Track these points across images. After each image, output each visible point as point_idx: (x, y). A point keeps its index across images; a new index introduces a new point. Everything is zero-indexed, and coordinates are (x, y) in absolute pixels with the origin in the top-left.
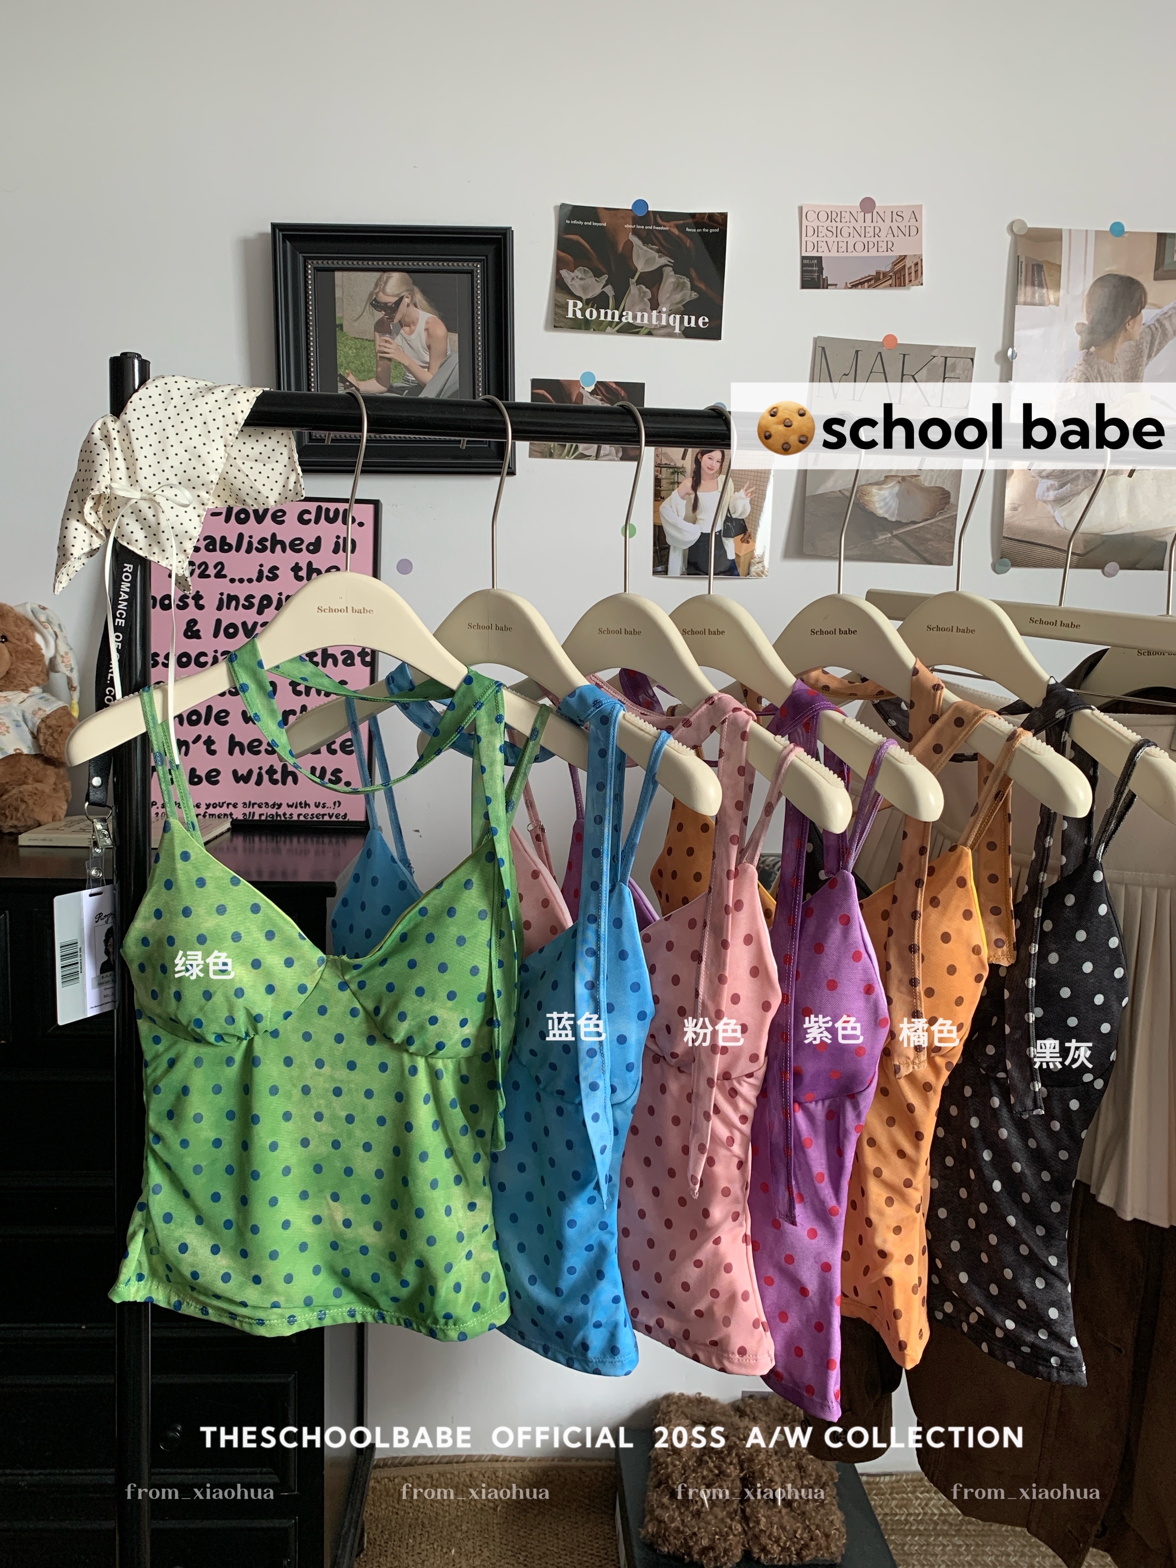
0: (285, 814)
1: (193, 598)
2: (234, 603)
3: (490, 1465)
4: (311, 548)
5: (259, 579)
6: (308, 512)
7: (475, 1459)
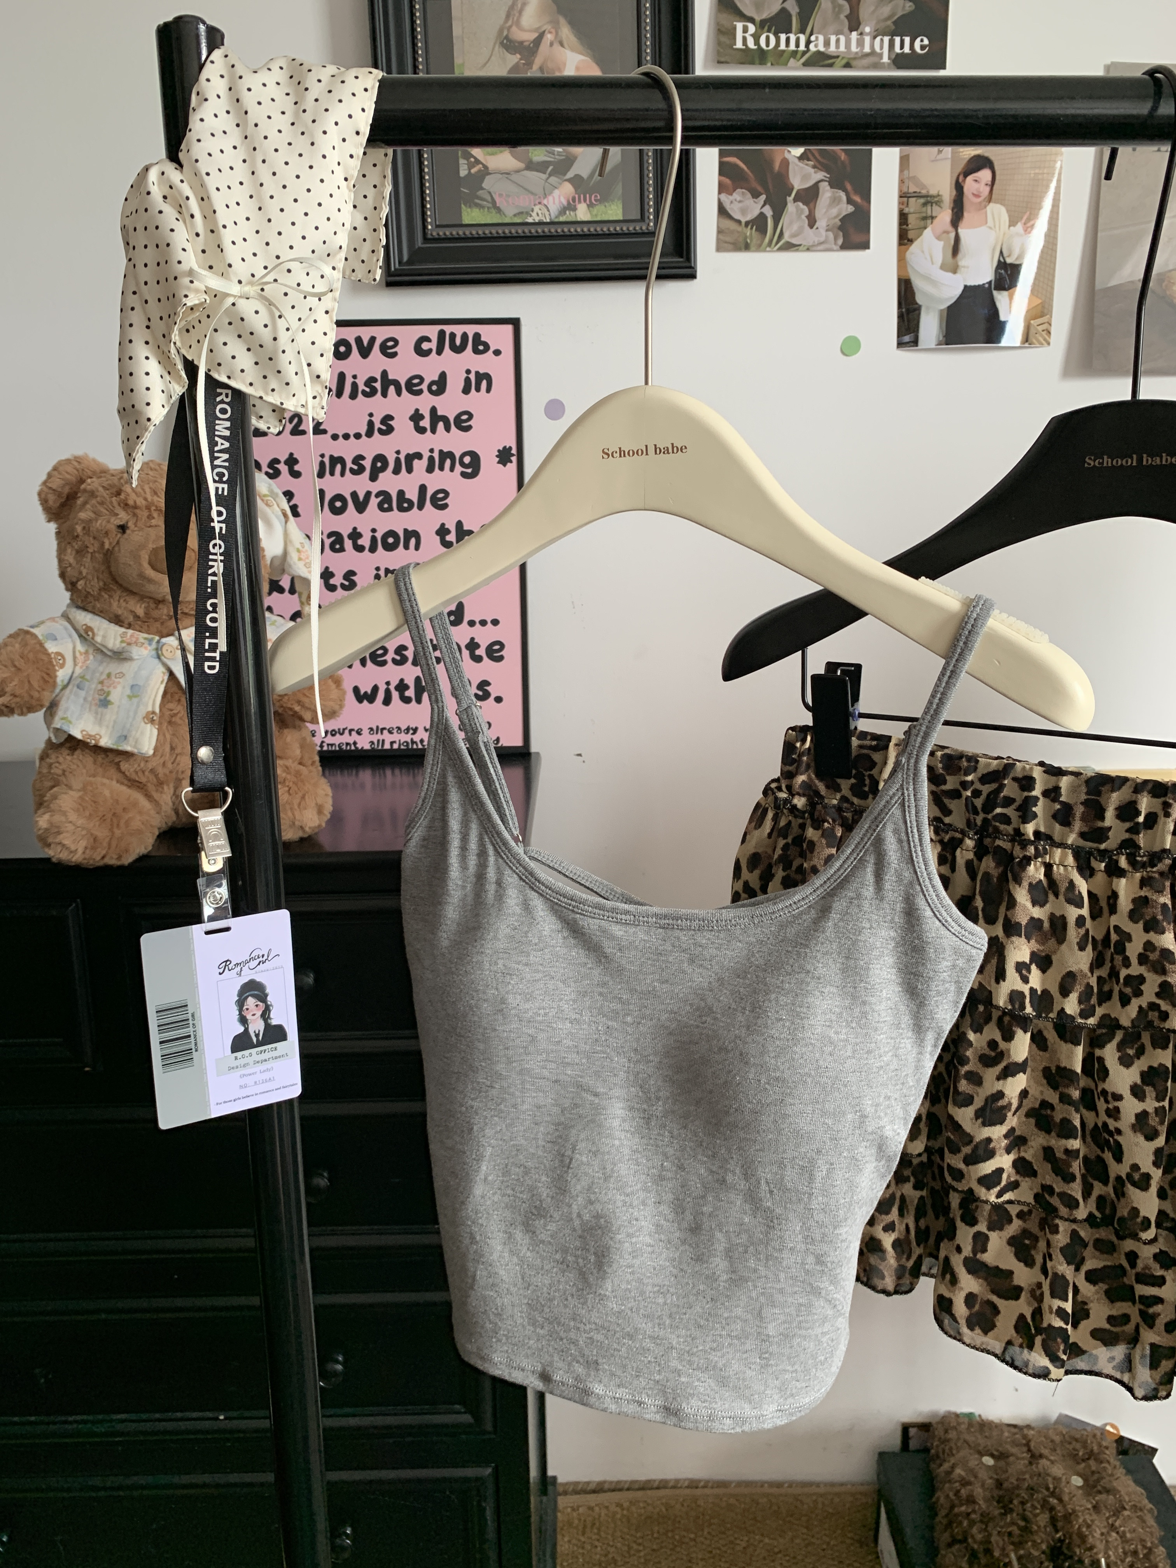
0: (422, 741)
1: (286, 463)
2: (338, 467)
3: (688, 1491)
4: (434, 388)
5: (370, 433)
6: (427, 339)
7: (671, 1484)
